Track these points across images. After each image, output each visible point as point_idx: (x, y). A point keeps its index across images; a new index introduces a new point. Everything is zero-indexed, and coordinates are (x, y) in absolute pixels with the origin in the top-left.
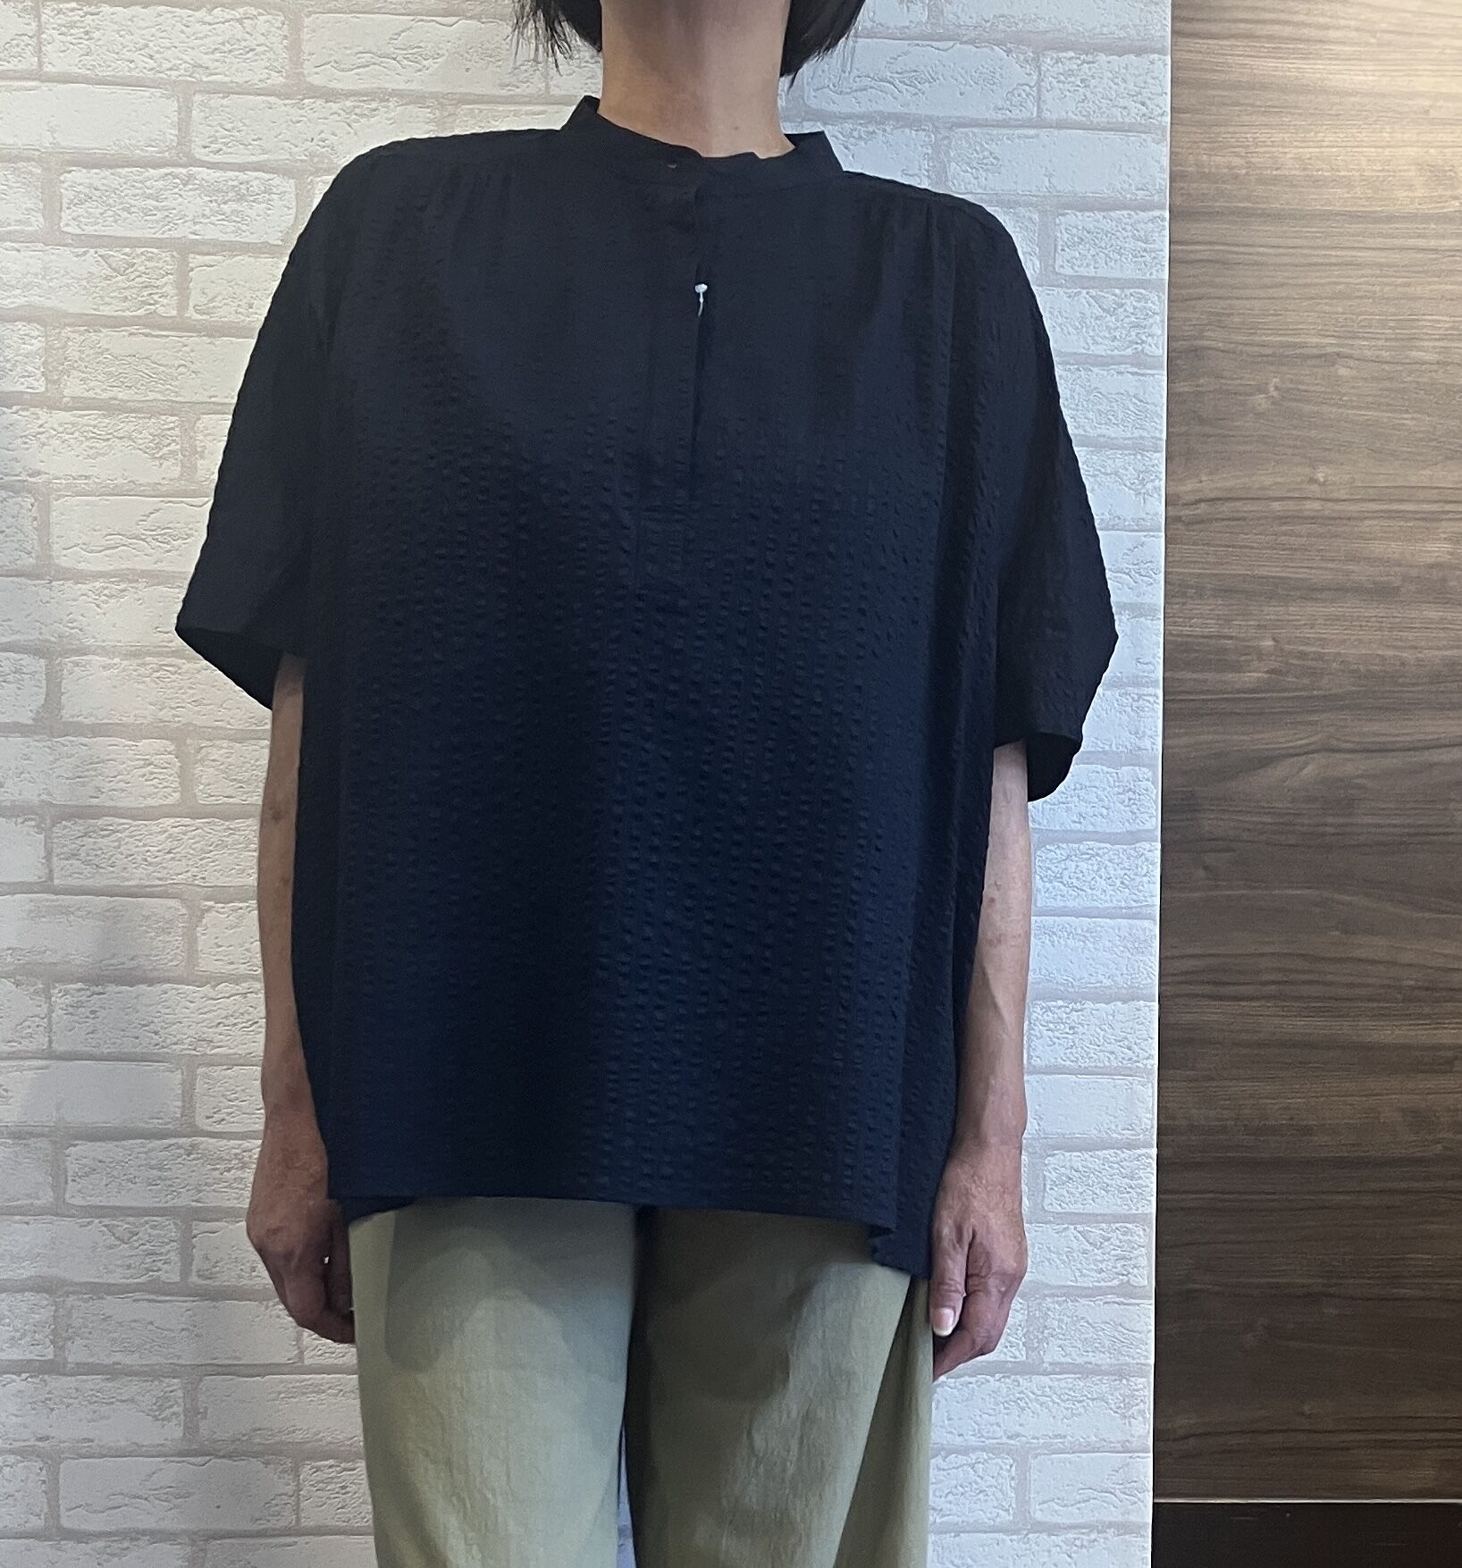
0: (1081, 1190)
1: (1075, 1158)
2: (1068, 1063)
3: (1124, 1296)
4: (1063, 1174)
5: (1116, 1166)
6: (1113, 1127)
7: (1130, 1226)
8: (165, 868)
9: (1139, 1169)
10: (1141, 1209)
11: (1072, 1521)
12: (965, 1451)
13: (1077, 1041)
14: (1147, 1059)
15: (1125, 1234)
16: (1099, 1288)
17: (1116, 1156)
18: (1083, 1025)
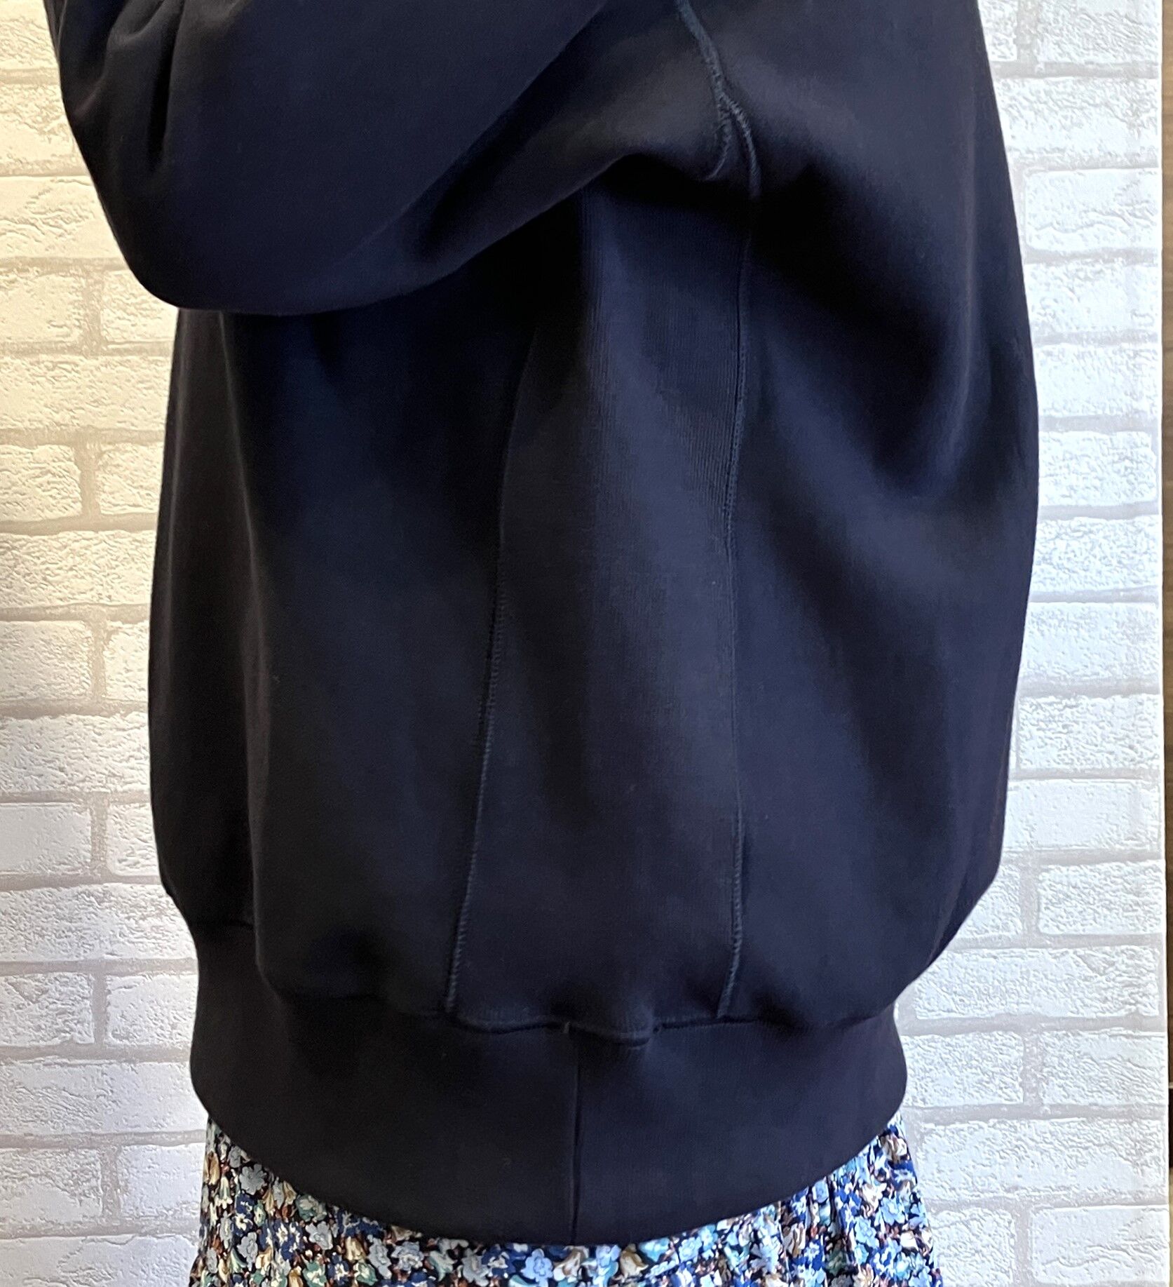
0: (1080, 909)
1: (1073, 873)
2: (1062, 766)
3: (1134, 1028)
4: (1060, 892)
5: (1119, 881)
6: (1115, 836)
7: (1136, 948)
8: (66, 587)
9: (1145, 883)
10: (1149, 928)
13: (1071, 740)
14: (1153, 758)
15: (1132, 957)
16: (1104, 1020)
17: (1120, 868)
18: (1077, 723)
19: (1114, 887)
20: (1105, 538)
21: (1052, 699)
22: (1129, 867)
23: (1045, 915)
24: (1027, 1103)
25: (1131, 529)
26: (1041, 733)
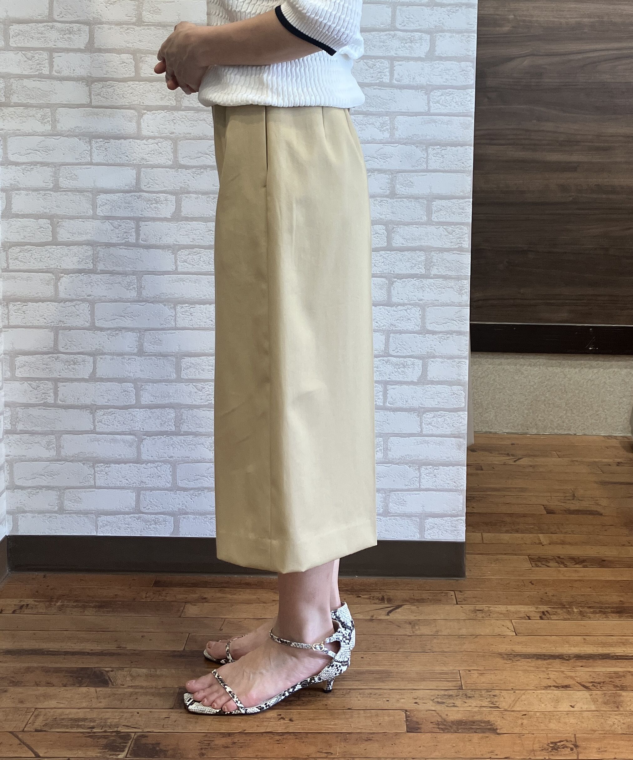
0: (445, 213)
1: (443, 202)
3: (459, 251)
4: (439, 208)
5: (457, 205)
6: (456, 191)
7: (462, 226)
8: (129, 99)
9: (466, 206)
10: (466, 220)
11: (441, 330)
12: (403, 305)
14: (469, 167)
15: (460, 229)
16: (451, 248)
17: (457, 202)
18: (446, 155)
19: (456, 207)
20: (457, 96)
21: (438, 147)
22: (461, 201)
23: (434, 216)
24: (426, 274)
25: (465, 93)
26: (435, 158)
